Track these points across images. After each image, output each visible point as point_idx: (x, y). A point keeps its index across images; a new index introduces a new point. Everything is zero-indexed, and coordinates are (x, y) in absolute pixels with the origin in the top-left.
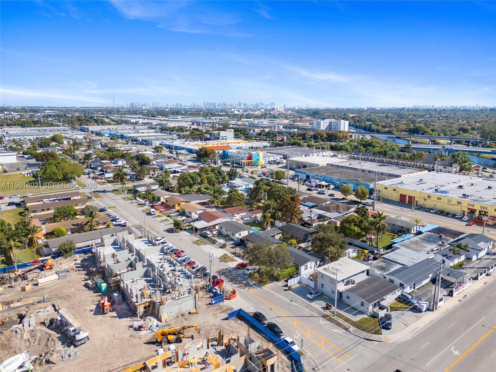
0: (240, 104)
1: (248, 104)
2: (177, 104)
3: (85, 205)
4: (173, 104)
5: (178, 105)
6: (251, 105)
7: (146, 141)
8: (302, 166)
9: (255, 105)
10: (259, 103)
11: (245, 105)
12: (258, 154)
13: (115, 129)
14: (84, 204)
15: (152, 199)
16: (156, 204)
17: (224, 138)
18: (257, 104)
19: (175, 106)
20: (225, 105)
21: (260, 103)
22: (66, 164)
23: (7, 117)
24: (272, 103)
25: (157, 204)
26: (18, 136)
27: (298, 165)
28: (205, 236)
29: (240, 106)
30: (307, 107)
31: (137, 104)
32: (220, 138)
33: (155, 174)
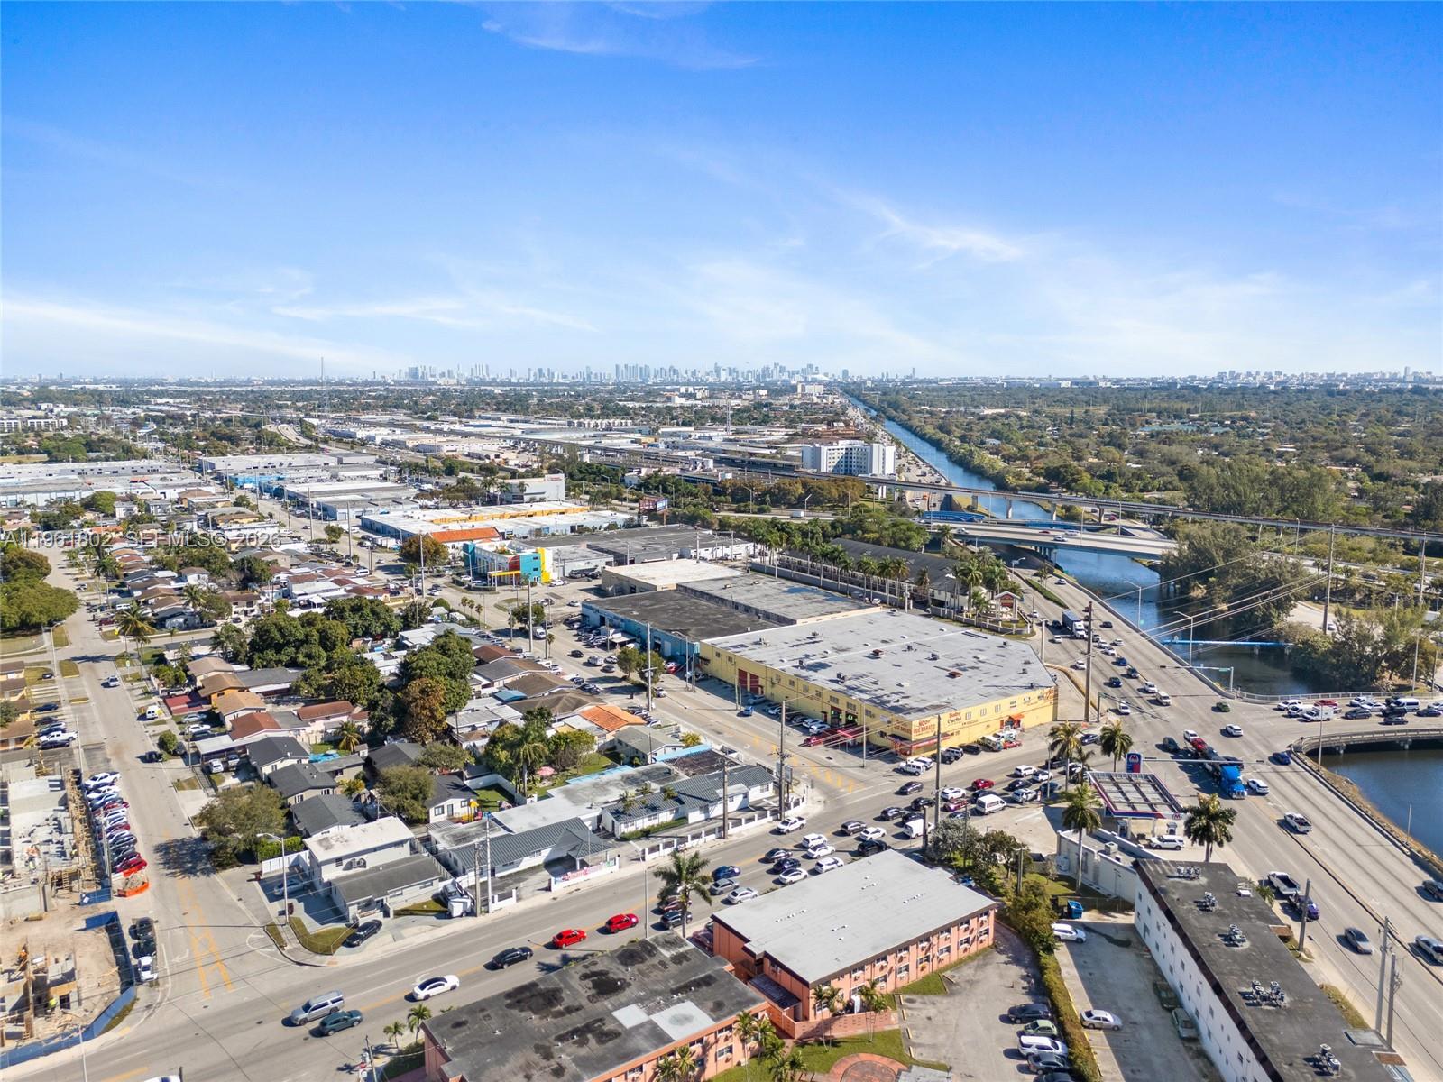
0: (717, 371)
1: (743, 368)
2: (540, 370)
3: (20, 695)
4: (529, 369)
5: (541, 374)
6: (749, 372)
7: (325, 509)
8: (628, 589)
9: (760, 371)
10: (772, 367)
11: (731, 371)
12: (535, 555)
13: (286, 465)
14: (15, 694)
15: (173, 681)
16: (178, 693)
17: (538, 497)
18: (766, 370)
19: (535, 375)
20: (675, 372)
21: (776, 365)
22: (32, 591)
23: (32, 424)
24: (810, 366)
25: (181, 693)
26: (11, 493)
27: (622, 584)
28: (207, 771)
29: (718, 375)
30: (911, 377)
31: (427, 371)
32: (526, 498)
33: (252, 611)
